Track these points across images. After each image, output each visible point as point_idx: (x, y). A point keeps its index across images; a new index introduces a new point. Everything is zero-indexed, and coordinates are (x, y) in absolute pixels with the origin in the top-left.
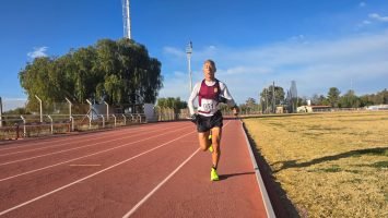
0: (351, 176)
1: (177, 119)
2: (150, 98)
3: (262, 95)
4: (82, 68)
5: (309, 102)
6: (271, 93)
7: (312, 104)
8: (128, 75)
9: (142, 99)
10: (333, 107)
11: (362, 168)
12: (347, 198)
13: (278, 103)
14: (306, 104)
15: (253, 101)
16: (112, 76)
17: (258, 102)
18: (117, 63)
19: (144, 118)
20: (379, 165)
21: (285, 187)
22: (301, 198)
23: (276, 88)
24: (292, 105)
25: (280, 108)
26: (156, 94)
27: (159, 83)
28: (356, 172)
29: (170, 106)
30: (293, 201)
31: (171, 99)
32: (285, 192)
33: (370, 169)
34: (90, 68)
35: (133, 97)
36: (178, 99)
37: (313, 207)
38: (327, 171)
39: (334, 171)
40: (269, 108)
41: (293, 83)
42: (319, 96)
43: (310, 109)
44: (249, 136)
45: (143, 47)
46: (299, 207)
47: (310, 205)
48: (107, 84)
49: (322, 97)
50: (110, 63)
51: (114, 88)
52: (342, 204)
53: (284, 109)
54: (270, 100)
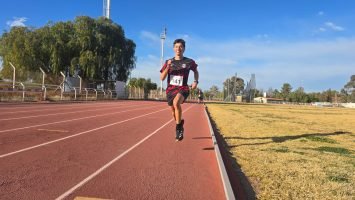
0: (298, 156)
1: (146, 99)
2: (123, 76)
3: (225, 84)
4: (59, 41)
5: (265, 95)
6: (232, 83)
7: (267, 96)
8: (103, 52)
9: (114, 76)
10: (285, 100)
11: (308, 151)
12: (294, 174)
13: (238, 93)
14: (262, 96)
15: (216, 89)
16: (88, 52)
17: (221, 90)
18: (94, 40)
20: (322, 149)
21: (240, 161)
22: (254, 172)
23: (238, 79)
24: (250, 96)
25: (239, 98)
26: (129, 73)
27: (132, 63)
28: (302, 153)
29: (141, 86)
30: (247, 174)
31: (142, 80)
32: (240, 166)
33: (314, 152)
34: (67, 42)
35: (106, 73)
36: (149, 80)
37: (264, 180)
38: (277, 151)
39: (284, 151)
40: (230, 96)
41: (253, 76)
42: (274, 89)
43: (265, 100)
44: (210, 118)
45: (120, 27)
46: (251, 179)
47: (261, 179)
48: (82, 58)
49: (276, 91)
50: (87, 40)
51: (89, 63)
52: (289, 179)
53: (243, 99)
54: (231, 89)
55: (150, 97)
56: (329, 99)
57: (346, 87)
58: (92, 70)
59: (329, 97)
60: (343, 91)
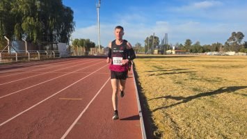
1: (87, 56)
3: (146, 41)
5: (174, 48)
6: (151, 40)
7: (176, 49)
10: (187, 51)
13: (155, 47)
14: (171, 49)
15: (139, 45)
16: (28, 18)
19: (57, 54)
23: (155, 38)
24: (164, 49)
25: (156, 51)
26: (69, 36)
29: (82, 46)
31: (83, 40)
34: (10, 9)
36: (88, 40)
40: (149, 50)
41: (166, 34)
43: (174, 52)
49: (181, 45)
53: (159, 51)
54: (150, 45)
55: (91, 53)
56: (217, 50)
57: (228, 40)
58: (35, 34)
59: (216, 48)
60: (226, 43)
